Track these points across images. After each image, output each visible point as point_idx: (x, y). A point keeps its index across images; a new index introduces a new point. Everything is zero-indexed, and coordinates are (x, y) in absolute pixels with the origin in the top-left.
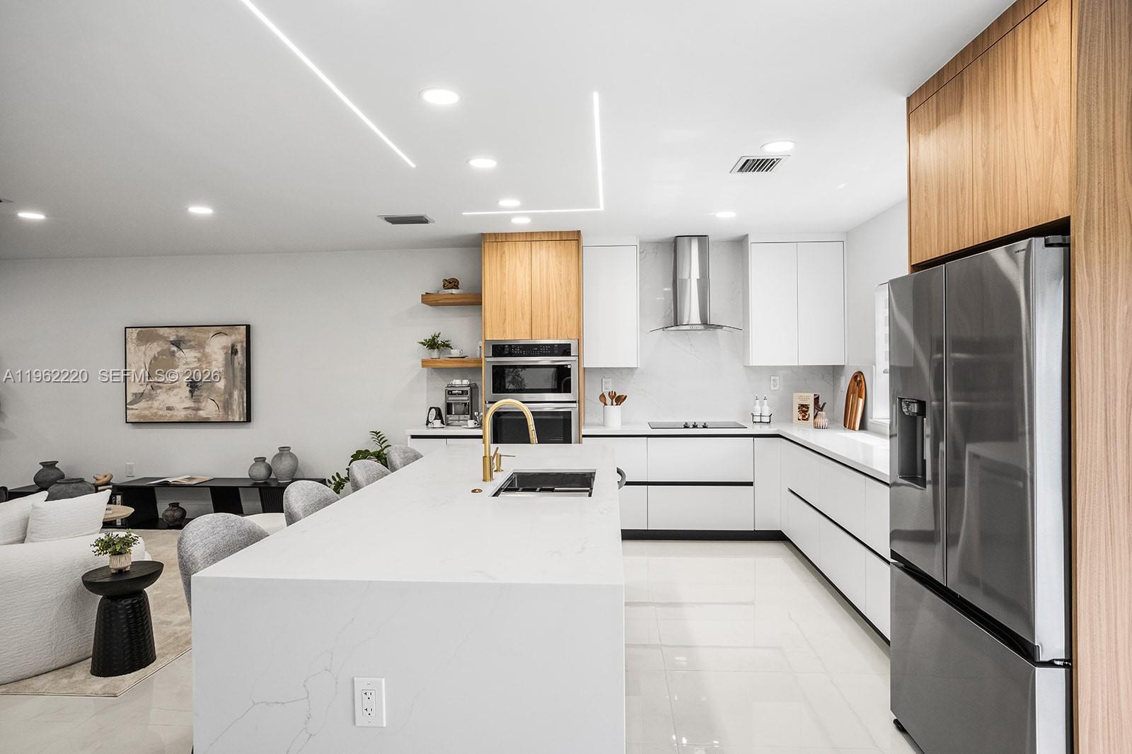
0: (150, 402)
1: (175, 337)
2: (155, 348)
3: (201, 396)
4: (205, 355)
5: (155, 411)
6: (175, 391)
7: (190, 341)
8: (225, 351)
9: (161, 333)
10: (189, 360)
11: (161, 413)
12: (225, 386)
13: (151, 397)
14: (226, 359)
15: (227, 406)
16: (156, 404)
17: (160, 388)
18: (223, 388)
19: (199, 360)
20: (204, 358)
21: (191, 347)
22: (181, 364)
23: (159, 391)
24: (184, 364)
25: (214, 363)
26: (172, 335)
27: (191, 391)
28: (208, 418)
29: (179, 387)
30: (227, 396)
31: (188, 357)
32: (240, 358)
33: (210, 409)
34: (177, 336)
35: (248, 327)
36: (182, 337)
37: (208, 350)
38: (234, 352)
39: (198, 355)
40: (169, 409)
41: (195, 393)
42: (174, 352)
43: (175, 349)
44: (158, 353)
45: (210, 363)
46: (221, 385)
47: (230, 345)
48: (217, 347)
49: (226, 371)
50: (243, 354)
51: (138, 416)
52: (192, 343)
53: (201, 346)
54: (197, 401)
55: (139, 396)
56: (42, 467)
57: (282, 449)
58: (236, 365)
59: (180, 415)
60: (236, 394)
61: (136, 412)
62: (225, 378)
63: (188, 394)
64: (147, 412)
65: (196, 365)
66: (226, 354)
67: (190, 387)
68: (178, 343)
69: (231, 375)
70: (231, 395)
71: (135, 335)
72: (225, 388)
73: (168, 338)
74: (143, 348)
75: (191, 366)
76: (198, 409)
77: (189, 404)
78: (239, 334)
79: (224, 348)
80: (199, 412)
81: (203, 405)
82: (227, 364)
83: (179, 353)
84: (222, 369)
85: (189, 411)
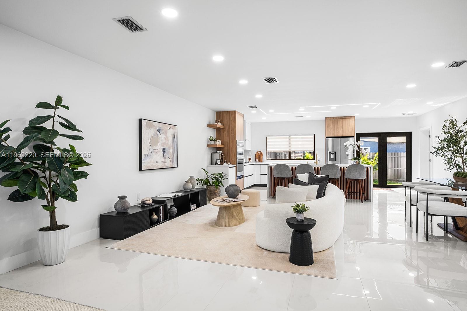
0: (150, 159)
1: (158, 127)
2: (152, 132)
4: (167, 137)
5: (152, 163)
6: (159, 154)
7: (163, 130)
9: (154, 124)
10: (162, 139)
13: (151, 157)
14: (172, 139)
15: (173, 160)
16: (152, 160)
17: (154, 152)
20: (166, 139)
21: (163, 133)
22: (160, 141)
23: (153, 154)
25: (169, 141)
26: (157, 125)
27: (163, 154)
28: (168, 166)
29: (160, 152)
31: (162, 136)
32: (175, 140)
33: (168, 162)
35: (177, 127)
36: (161, 128)
37: (167, 135)
38: (174, 137)
39: (165, 137)
40: (156, 162)
41: (165, 155)
42: (158, 134)
43: (158, 133)
44: (153, 134)
45: (168, 141)
46: (171, 150)
48: (170, 134)
49: (172, 146)
50: (176, 138)
52: (164, 131)
53: (165, 133)
54: (165, 159)
55: (147, 156)
59: (160, 166)
61: (146, 164)
62: (172, 148)
63: (162, 155)
64: (149, 165)
66: (172, 137)
67: (163, 152)
68: (159, 130)
69: (174, 147)
70: (174, 156)
71: (145, 123)
72: (172, 152)
73: (156, 127)
74: (148, 131)
75: (163, 142)
76: (165, 162)
77: (163, 160)
78: (175, 129)
79: (172, 135)
80: (166, 163)
81: (167, 160)
82: (172, 142)
83: (159, 135)
84: (171, 144)
85: (163, 163)
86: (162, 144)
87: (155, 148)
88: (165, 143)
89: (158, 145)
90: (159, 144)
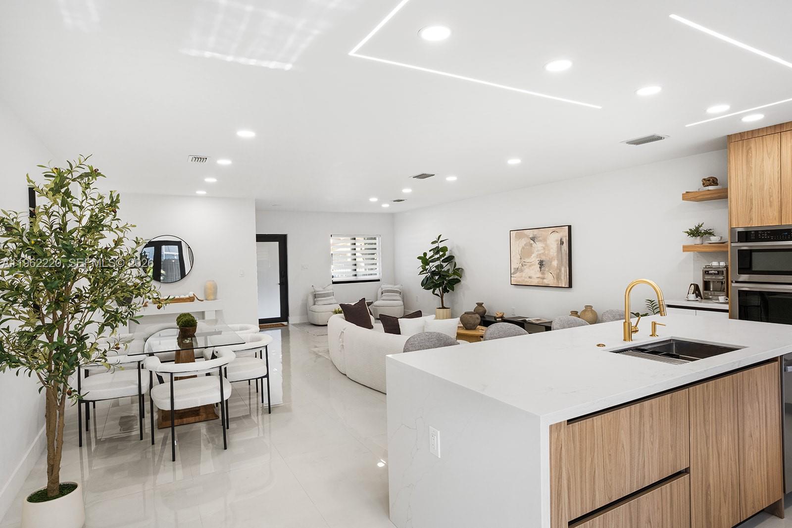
0: (521, 273)
2: (523, 242)
3: (545, 270)
4: (547, 245)
5: (523, 278)
6: (533, 267)
7: (539, 237)
8: (557, 242)
9: (526, 233)
10: (539, 248)
11: (526, 280)
12: (557, 264)
13: (522, 271)
14: (558, 247)
15: (558, 277)
16: (524, 274)
17: (526, 265)
18: (556, 265)
19: (544, 248)
20: (546, 247)
21: (540, 241)
22: (535, 251)
23: (525, 267)
24: (537, 251)
25: (552, 250)
26: (531, 234)
27: (540, 268)
28: (549, 284)
29: (534, 265)
30: (558, 271)
31: (538, 246)
32: (565, 246)
33: (549, 280)
34: (533, 235)
35: (570, 227)
36: (536, 235)
37: (548, 242)
38: (562, 243)
39: (544, 245)
40: (530, 277)
41: (542, 269)
42: (532, 244)
43: (532, 242)
44: (525, 245)
45: (549, 250)
46: (555, 263)
47: (560, 239)
48: (553, 240)
49: (557, 255)
50: (566, 244)
51: (516, 281)
52: (541, 238)
53: (545, 240)
54: (543, 274)
55: (517, 269)
56: (477, 305)
57: (586, 307)
58: (563, 251)
59: (535, 282)
60: (563, 269)
61: (515, 278)
62: (557, 260)
63: (539, 269)
64: (519, 279)
65: (542, 251)
66: (557, 244)
67: (540, 265)
68: (533, 239)
69: (560, 258)
70: (560, 270)
71: (514, 235)
72: (557, 266)
73: (529, 236)
74: (518, 242)
75: (540, 252)
76: (543, 278)
77: (539, 275)
78: (565, 231)
79: (557, 240)
80: (545, 280)
81: (546, 276)
82: (558, 251)
83: (534, 245)
84: (555, 254)
85: (539, 279)
86: (537, 255)
87: (527, 260)
88: (543, 253)
89: (532, 257)
90: (533, 255)
